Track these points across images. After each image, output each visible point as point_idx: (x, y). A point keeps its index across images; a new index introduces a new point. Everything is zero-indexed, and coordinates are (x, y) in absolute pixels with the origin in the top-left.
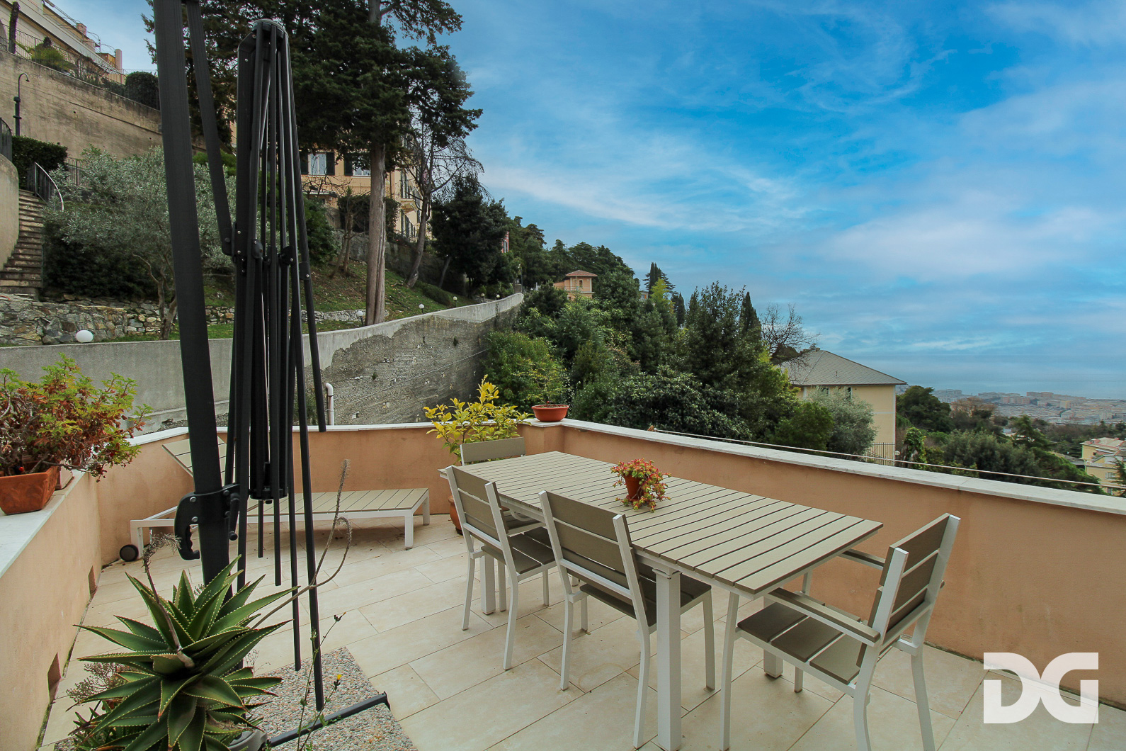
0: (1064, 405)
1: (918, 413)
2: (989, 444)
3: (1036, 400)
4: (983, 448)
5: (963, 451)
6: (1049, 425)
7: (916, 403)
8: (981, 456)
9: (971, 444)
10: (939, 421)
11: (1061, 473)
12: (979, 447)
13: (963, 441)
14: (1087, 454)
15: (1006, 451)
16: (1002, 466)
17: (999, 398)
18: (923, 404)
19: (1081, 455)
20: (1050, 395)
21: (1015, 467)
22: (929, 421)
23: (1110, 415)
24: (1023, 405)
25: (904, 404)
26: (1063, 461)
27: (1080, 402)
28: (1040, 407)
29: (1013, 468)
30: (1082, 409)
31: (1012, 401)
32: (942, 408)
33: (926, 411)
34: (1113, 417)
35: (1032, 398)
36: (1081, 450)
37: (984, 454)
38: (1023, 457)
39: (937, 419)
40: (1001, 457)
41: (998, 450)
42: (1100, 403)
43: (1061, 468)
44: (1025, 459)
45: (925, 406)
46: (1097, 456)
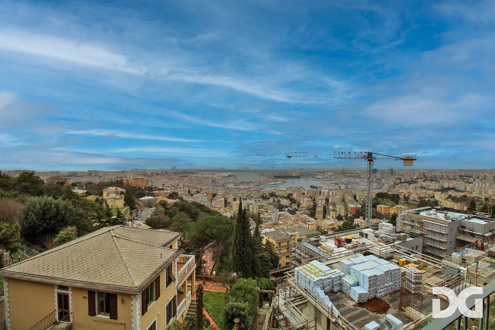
0: (101, 175)
1: (26, 186)
2: (49, 202)
3: (91, 174)
4: (46, 204)
5: (35, 208)
6: (93, 184)
7: (25, 181)
8: (45, 208)
9: (39, 204)
10: (38, 190)
11: (89, 206)
12: (44, 204)
13: (35, 202)
14: (105, 194)
15: (58, 204)
16: (56, 212)
17: (76, 174)
18: (29, 181)
19: (103, 194)
20: (96, 171)
21: (62, 211)
22: (32, 190)
23: (116, 177)
24: (86, 176)
25: (17, 182)
26: (90, 201)
27: (106, 173)
28: (92, 176)
29: (61, 212)
30: (107, 176)
31: (82, 175)
32: (40, 182)
33: (30, 185)
34: (117, 178)
35: (89, 173)
36: (103, 193)
37: (46, 207)
38: (67, 205)
39: (37, 188)
40: (55, 207)
41: (54, 204)
42: (113, 173)
43: (89, 204)
44: (67, 206)
45: (30, 182)
46: (108, 194)
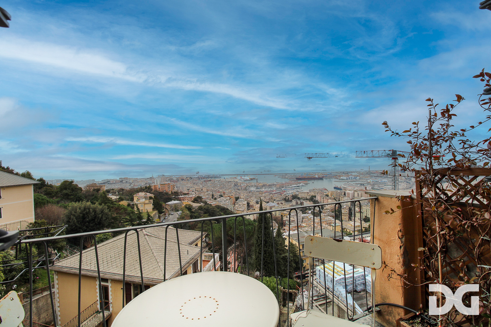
0: (131, 182)
1: (67, 194)
2: (88, 206)
3: (122, 181)
4: (85, 209)
5: (76, 212)
6: (124, 190)
7: (66, 189)
8: (84, 213)
9: (79, 208)
10: (77, 196)
11: (122, 211)
12: (83, 209)
13: (76, 207)
14: (135, 199)
15: (95, 208)
16: (93, 215)
17: (109, 181)
18: (69, 189)
19: (134, 200)
20: (127, 178)
21: (99, 214)
22: (72, 197)
23: (145, 183)
24: (118, 183)
25: (59, 190)
26: (123, 206)
27: (136, 180)
28: (124, 183)
30: (137, 182)
31: (114, 182)
32: (78, 190)
33: (70, 192)
34: (146, 184)
36: (134, 198)
37: (85, 212)
38: (103, 209)
39: (76, 195)
40: (93, 211)
41: (92, 208)
42: (142, 180)
43: (122, 209)
44: (103, 210)
45: (70, 190)
46: (138, 199)
